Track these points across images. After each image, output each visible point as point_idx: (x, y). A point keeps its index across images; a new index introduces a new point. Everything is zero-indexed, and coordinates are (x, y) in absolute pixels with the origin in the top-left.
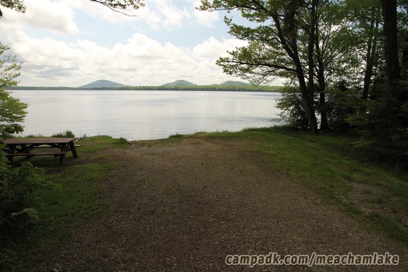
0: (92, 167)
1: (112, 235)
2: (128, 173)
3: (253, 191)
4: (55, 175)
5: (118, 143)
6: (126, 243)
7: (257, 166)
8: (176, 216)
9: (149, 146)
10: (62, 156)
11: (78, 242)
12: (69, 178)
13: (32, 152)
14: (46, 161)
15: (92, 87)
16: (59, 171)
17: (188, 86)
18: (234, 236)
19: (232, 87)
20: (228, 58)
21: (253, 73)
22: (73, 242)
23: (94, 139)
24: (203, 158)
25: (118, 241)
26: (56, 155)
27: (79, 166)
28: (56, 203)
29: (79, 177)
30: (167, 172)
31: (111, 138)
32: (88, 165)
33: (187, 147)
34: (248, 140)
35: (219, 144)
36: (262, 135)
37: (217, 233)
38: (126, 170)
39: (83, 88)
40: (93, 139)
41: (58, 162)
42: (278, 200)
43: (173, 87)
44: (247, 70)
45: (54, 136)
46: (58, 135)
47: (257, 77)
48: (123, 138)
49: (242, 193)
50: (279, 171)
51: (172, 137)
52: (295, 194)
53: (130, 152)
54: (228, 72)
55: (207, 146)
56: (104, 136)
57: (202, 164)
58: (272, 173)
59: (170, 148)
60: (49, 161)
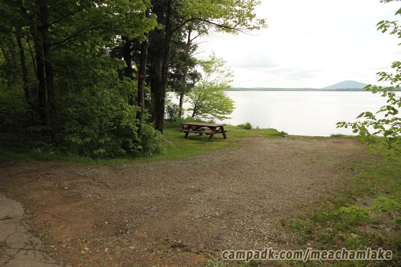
5: (274, 135)
26: (207, 134)
39: (327, 88)
46: (241, 125)
51: (332, 136)
55: (345, 145)
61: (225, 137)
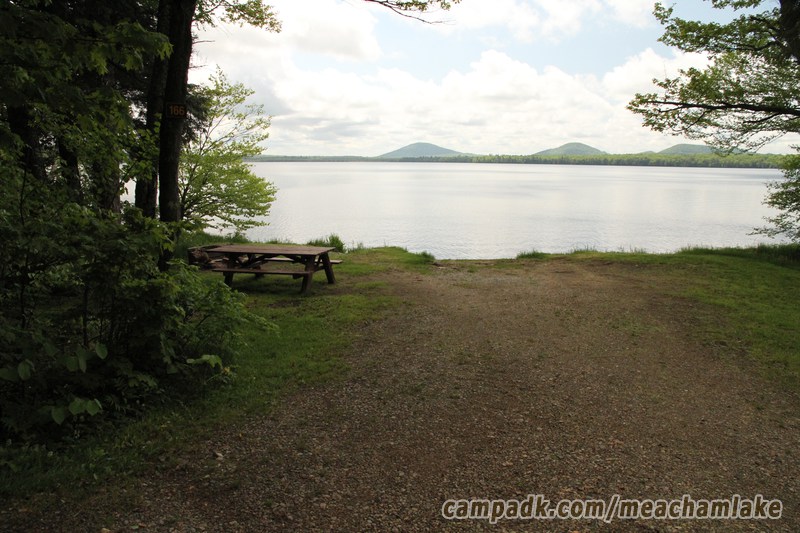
0: (351, 301)
1: (330, 417)
2: (408, 318)
3: (640, 377)
4: (288, 309)
5: (417, 263)
6: (345, 433)
7: (676, 327)
8: (455, 403)
9: (471, 272)
10: (306, 277)
11: (272, 419)
12: (310, 317)
13: (264, 268)
14: (283, 285)
15: (401, 157)
16: (296, 303)
17: (590, 156)
18: (548, 458)
19: (688, 159)
20: (655, 95)
21: (716, 125)
22: (266, 418)
23: (375, 252)
24: (565, 302)
25: (334, 428)
26: (296, 276)
27: (330, 297)
28: (273, 355)
29: (324, 316)
30: (480, 322)
31: (406, 251)
32: (344, 298)
33: (544, 277)
34: (682, 272)
35: (614, 276)
36: (722, 264)
37: (518, 445)
38: (408, 312)
39: (385, 157)
40: (373, 253)
41: (299, 289)
42: (688, 403)
43: (557, 158)
44: (699, 120)
45: (310, 244)
46: (317, 242)
47: (727, 134)
48: (428, 253)
49: (611, 378)
50: (723, 344)
51: (522, 257)
52: (737, 397)
53: (430, 280)
54: (656, 126)
55: (587, 278)
56: (395, 247)
57: (557, 314)
58: (704, 345)
59: (508, 277)
60: (286, 285)
61: (331, 279)
